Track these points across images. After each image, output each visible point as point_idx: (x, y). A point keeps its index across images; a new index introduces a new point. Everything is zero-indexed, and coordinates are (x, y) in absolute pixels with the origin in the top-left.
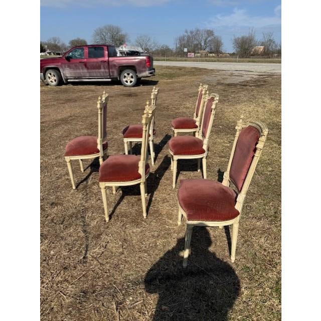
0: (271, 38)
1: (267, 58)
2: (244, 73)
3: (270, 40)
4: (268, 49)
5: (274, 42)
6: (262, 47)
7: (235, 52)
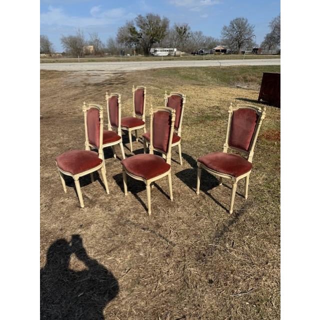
0: (98, 39)
1: (101, 57)
2: (99, 72)
3: (97, 40)
4: (98, 49)
5: (100, 42)
6: (92, 47)
7: (65, 52)
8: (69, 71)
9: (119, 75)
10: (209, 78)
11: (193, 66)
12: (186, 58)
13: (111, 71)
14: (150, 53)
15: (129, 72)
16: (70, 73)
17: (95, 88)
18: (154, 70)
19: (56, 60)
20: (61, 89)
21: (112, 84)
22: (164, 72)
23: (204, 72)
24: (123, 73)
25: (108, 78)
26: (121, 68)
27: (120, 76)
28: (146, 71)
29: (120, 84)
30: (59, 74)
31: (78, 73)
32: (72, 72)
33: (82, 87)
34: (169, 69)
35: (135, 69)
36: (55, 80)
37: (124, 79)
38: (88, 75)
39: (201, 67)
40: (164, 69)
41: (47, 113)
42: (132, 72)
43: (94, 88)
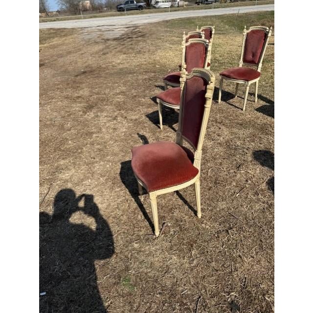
4: (95, 4)
6: (88, 2)
8: (79, 28)
9: (132, 28)
10: (227, 27)
11: (206, 15)
12: (193, 8)
13: (121, 25)
14: (152, 5)
15: (142, 26)
16: (81, 30)
17: (117, 43)
18: (167, 21)
19: (57, 19)
20: (83, 45)
21: (132, 38)
22: (178, 23)
23: (220, 21)
24: (136, 27)
25: (123, 32)
26: (131, 21)
27: (134, 29)
28: (158, 23)
29: (140, 36)
30: (69, 31)
31: (89, 29)
32: (82, 28)
33: (102, 42)
34: (181, 19)
35: (146, 21)
36: (70, 37)
37: (140, 32)
38: (100, 30)
39: (216, 16)
40: (177, 20)
41: (86, 67)
42: (145, 25)
43: (115, 42)
